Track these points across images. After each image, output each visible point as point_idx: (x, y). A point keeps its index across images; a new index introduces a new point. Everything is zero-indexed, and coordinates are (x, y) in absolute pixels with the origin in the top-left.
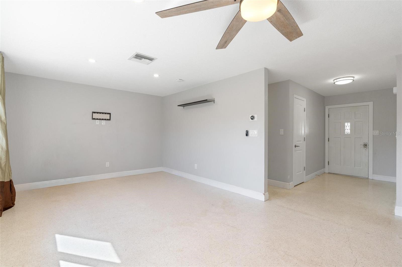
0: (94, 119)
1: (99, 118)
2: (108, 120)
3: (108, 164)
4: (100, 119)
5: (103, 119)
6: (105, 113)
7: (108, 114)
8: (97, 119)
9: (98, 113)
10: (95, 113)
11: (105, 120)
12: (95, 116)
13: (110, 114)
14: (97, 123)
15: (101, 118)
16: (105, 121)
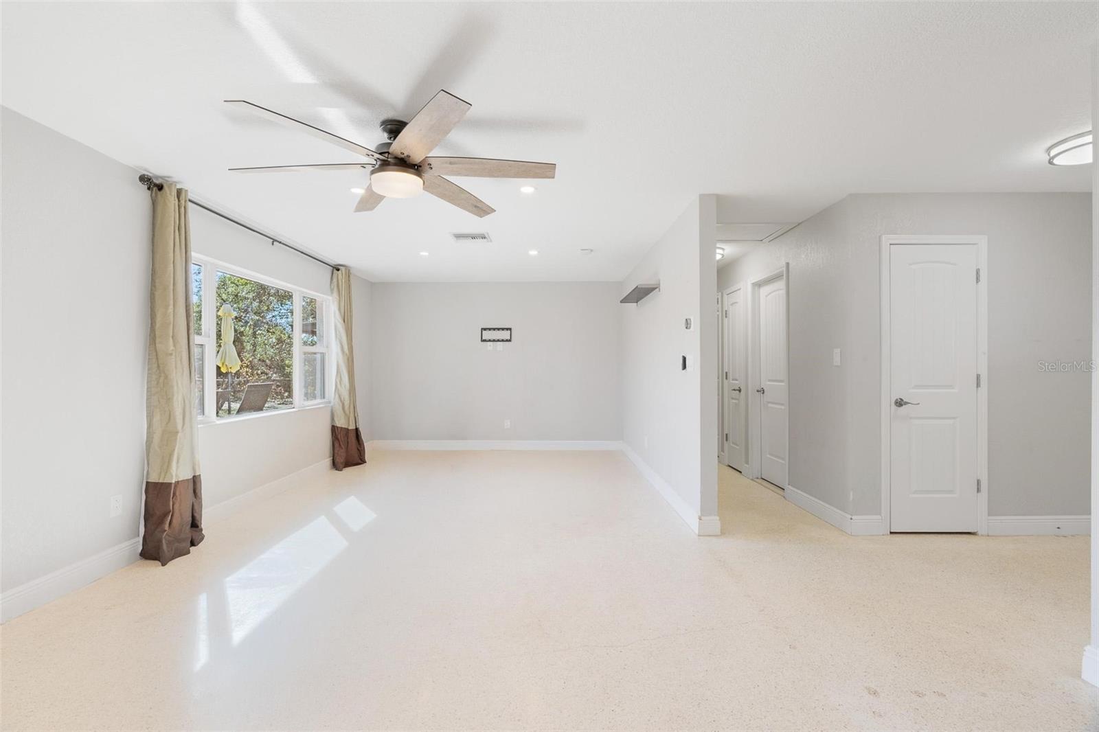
0: (485, 341)
1: (492, 338)
2: (507, 341)
3: (507, 424)
4: (494, 341)
5: (498, 341)
6: (503, 329)
7: (507, 329)
8: (490, 341)
9: (490, 329)
10: (485, 329)
11: (503, 341)
12: (487, 335)
13: (510, 329)
14: (490, 348)
15: (496, 338)
16: (501, 343)
